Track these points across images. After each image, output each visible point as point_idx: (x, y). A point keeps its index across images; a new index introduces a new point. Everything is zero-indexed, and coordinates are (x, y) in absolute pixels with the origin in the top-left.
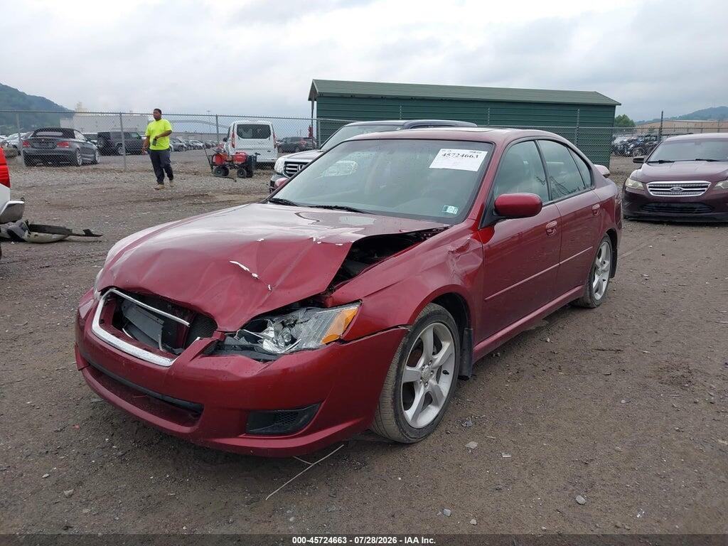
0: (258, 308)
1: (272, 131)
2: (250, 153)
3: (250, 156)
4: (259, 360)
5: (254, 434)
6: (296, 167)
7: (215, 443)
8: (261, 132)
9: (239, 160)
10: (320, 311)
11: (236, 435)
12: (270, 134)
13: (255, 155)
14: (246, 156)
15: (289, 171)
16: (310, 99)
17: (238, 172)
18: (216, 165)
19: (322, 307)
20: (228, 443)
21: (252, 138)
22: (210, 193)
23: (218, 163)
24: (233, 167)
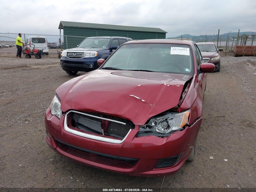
0: (149, 114)
1: (46, 40)
2: (40, 49)
3: (40, 50)
4: (160, 137)
5: (158, 168)
6: (72, 54)
7: (143, 174)
8: (42, 41)
9: (35, 52)
10: (177, 114)
11: (151, 170)
12: (45, 41)
13: (42, 50)
14: (39, 50)
15: (69, 55)
16: (59, 28)
17: (35, 57)
18: (25, 54)
19: (177, 112)
20: (148, 173)
21: (38, 43)
22: (28, 65)
23: (27, 53)
24: (33, 54)
